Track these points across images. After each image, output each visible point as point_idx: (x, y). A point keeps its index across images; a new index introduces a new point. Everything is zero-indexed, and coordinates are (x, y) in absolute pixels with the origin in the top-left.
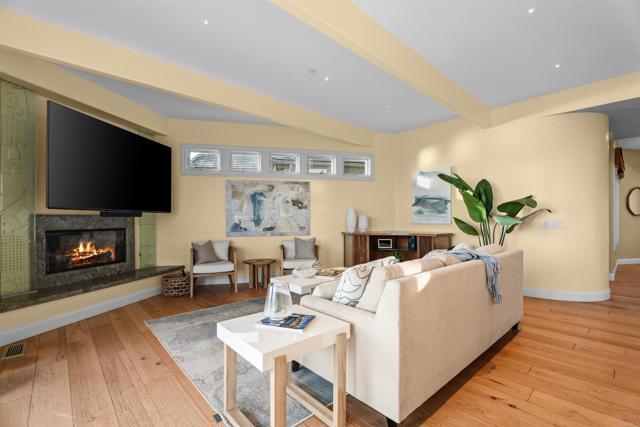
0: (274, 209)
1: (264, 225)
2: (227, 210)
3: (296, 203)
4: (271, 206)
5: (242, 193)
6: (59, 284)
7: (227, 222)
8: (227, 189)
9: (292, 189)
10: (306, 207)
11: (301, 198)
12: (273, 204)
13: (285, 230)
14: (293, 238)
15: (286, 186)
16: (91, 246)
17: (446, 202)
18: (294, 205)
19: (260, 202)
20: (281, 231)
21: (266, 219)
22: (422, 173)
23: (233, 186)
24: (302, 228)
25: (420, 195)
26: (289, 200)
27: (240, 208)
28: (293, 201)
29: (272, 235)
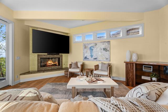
0: (97, 52)
1: (94, 57)
2: (83, 53)
4: (96, 51)
5: (87, 47)
6: (43, 70)
7: (83, 56)
8: (83, 46)
9: (103, 44)
10: (108, 51)
11: (106, 48)
12: (96, 50)
14: (101, 62)
15: (101, 43)
16: (52, 62)
18: (104, 50)
19: (92, 50)
20: (99, 59)
21: (94, 55)
23: (85, 45)
24: (107, 59)
26: (102, 48)
27: (87, 52)
28: (103, 49)
29: (96, 61)
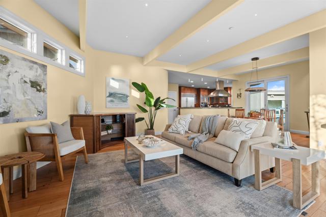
0: (8, 88)
3: (35, 85)
9: (30, 68)
10: (44, 91)
11: (39, 80)
12: (7, 81)
13: (23, 115)
15: (24, 63)
17: (127, 96)
18: (32, 86)
20: (17, 116)
22: (113, 79)
24: (40, 112)
25: (112, 91)
26: (28, 81)
28: (31, 82)
29: (5, 122)
